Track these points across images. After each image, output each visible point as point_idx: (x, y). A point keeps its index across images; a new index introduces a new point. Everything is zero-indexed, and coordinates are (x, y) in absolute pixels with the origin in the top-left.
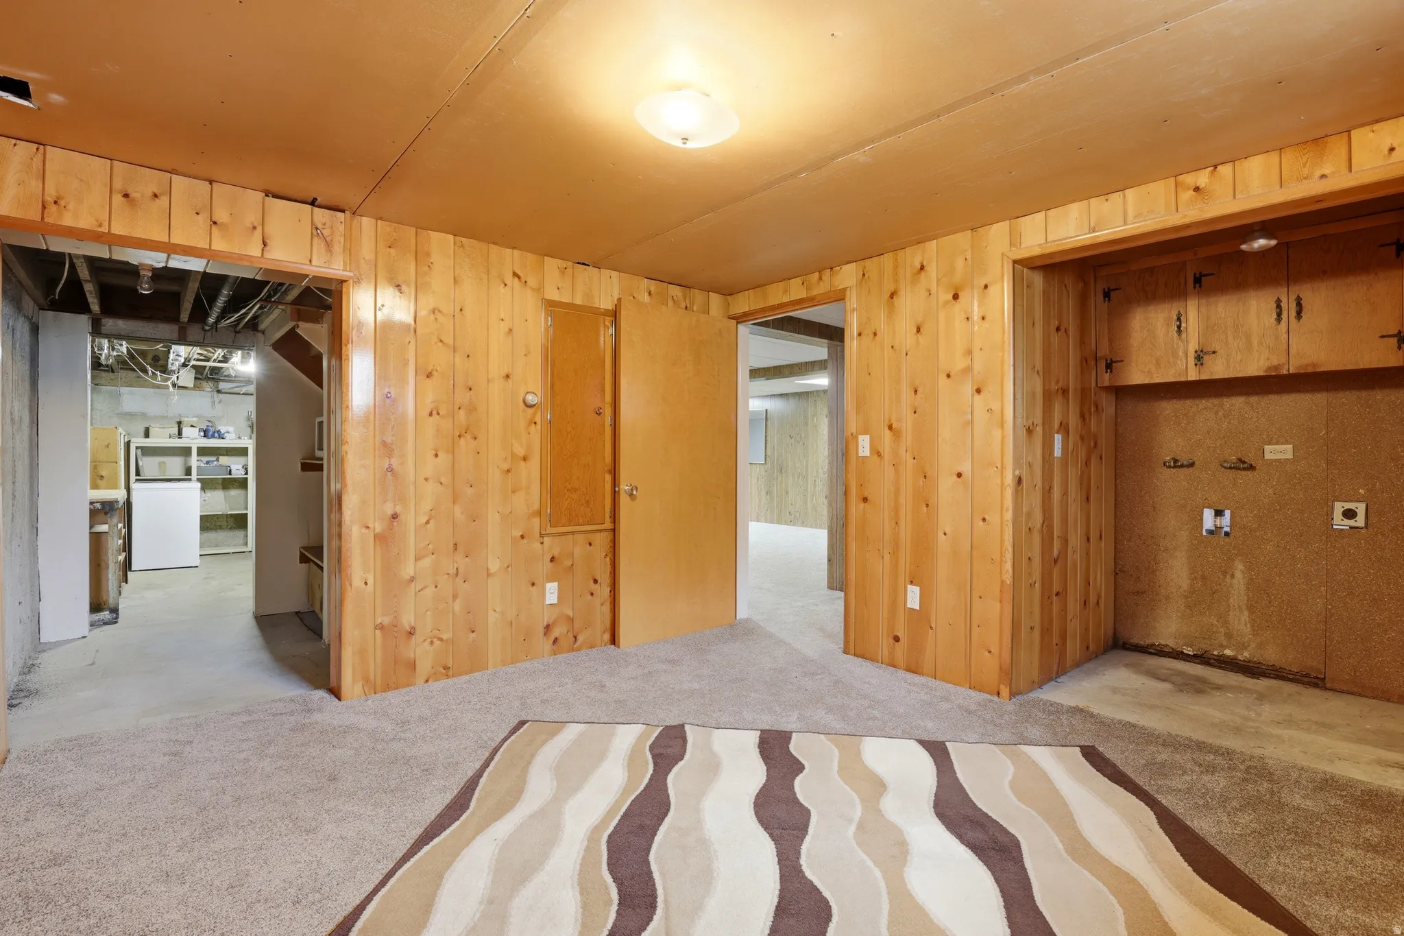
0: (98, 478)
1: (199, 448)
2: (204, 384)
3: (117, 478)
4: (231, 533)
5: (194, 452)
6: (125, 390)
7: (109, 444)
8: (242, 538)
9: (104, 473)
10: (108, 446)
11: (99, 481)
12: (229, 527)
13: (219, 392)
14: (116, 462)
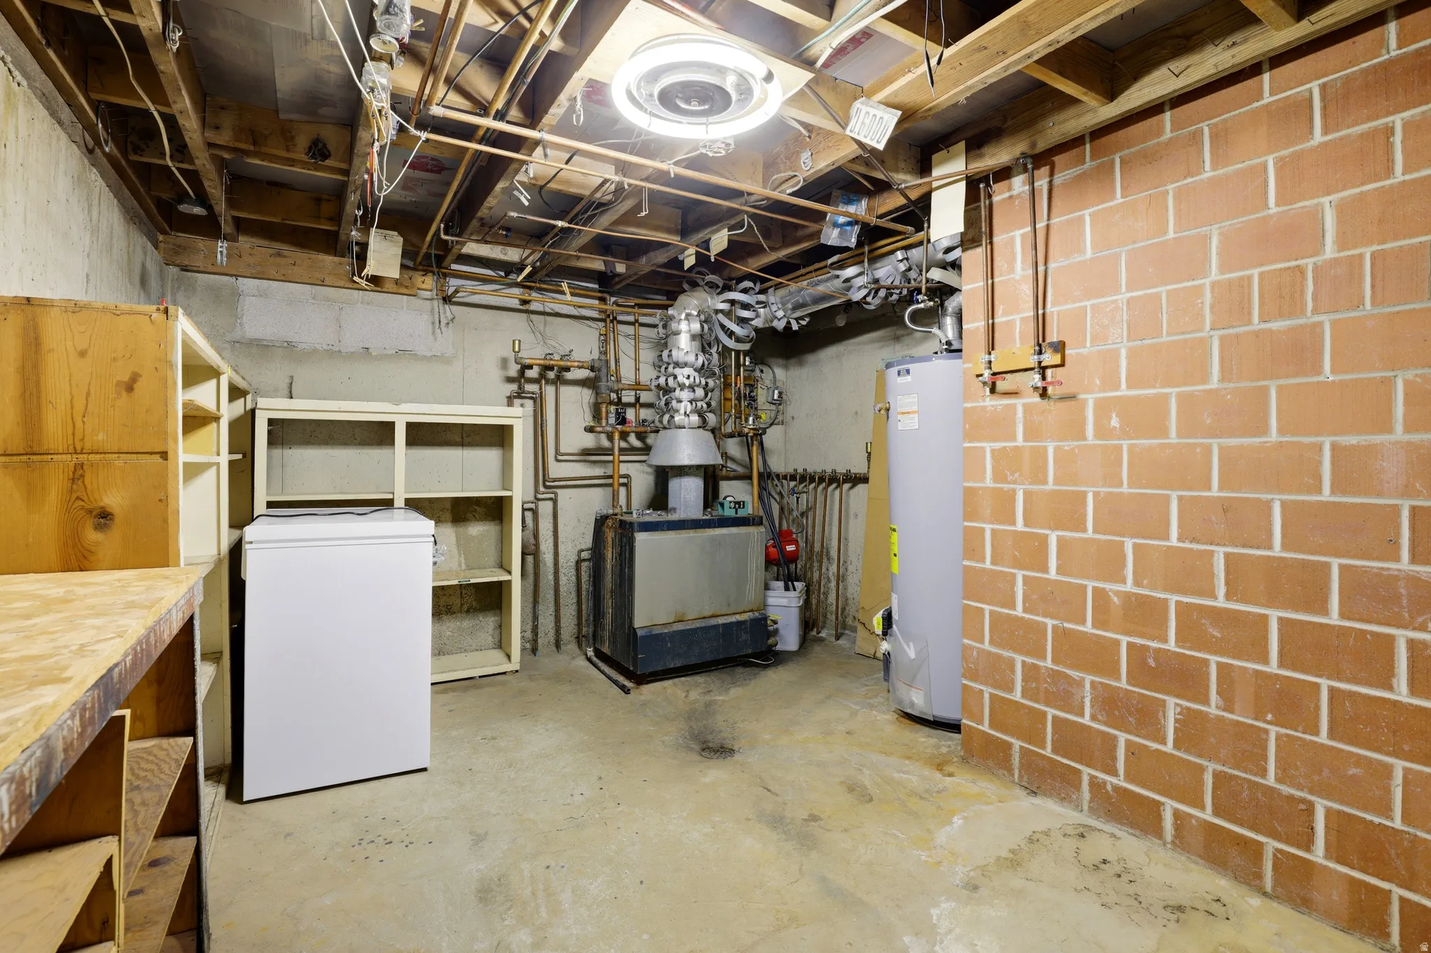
0: (90, 523)
1: (410, 426)
2: (418, 278)
3: (166, 521)
4: (466, 623)
5: (400, 435)
6: (248, 285)
7: (135, 378)
8: (491, 631)
9: (113, 500)
10: (130, 388)
11: (92, 536)
12: (465, 607)
13: (447, 300)
14: (164, 455)
